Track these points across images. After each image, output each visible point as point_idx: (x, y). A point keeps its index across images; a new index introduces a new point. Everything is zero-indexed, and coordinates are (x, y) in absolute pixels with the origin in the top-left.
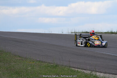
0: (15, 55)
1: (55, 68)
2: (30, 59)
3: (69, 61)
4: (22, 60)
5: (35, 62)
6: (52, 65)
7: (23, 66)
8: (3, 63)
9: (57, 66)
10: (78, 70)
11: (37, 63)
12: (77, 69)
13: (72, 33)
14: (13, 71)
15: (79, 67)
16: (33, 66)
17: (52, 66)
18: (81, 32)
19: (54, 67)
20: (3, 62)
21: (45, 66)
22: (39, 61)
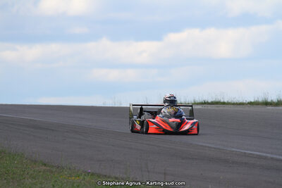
0: (32, 161)
2: (70, 169)
3: (165, 174)
4: (52, 172)
5: (82, 177)
7: (53, 186)
8: (5, 181)
16: (78, 186)
22: (93, 174)
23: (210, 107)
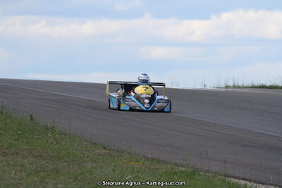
0: (92, 144)
1: (190, 179)
2: (130, 153)
4: (110, 155)
5: (141, 162)
6: (183, 169)
7: (113, 171)
8: (66, 164)
9: (194, 172)
10: (245, 185)
11: (147, 164)
12: (243, 182)
13: (227, 87)
14: (89, 183)
15: (247, 176)
16: (138, 172)
17: (183, 172)
18: (251, 85)
19: (187, 175)
20: (66, 162)
21: (165, 172)
22: (152, 160)
23: (267, 91)
